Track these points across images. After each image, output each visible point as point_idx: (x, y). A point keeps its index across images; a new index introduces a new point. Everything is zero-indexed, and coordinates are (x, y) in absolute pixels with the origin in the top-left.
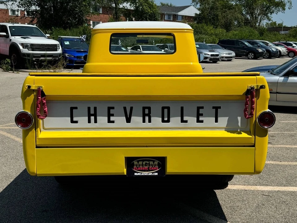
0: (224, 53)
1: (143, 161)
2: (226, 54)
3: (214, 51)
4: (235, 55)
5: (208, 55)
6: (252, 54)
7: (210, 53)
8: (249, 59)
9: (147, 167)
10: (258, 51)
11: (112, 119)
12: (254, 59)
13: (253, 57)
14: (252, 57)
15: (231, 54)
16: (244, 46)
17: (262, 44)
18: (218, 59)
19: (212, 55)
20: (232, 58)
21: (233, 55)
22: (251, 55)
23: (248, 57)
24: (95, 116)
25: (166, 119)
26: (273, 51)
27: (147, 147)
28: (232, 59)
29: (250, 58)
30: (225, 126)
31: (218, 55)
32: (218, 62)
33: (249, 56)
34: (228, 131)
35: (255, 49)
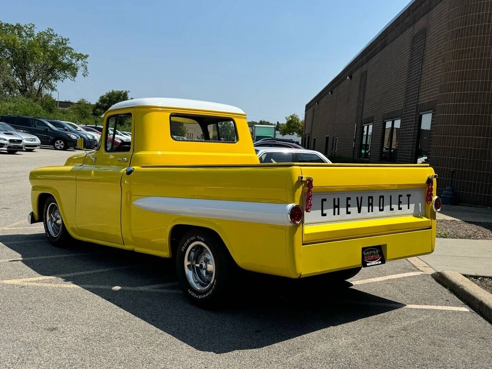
0: (26, 138)
1: (369, 251)
2: (27, 139)
3: (12, 134)
4: (40, 142)
5: (5, 140)
6: (60, 142)
7: (8, 138)
8: (56, 149)
9: (372, 257)
10: (70, 137)
11: (349, 209)
12: (65, 149)
13: (62, 147)
14: (60, 147)
15: (35, 140)
16: (47, 129)
17: (70, 127)
18: (22, 148)
19: (11, 141)
20: (36, 146)
21: (37, 142)
22: (59, 144)
23: (54, 147)
24: (338, 207)
25: (381, 208)
26: (89, 139)
27: (370, 236)
28: (34, 149)
29: (58, 148)
30: (413, 212)
31: (20, 141)
32: (18, 153)
33: (56, 144)
34: (415, 217)
35: (66, 134)
